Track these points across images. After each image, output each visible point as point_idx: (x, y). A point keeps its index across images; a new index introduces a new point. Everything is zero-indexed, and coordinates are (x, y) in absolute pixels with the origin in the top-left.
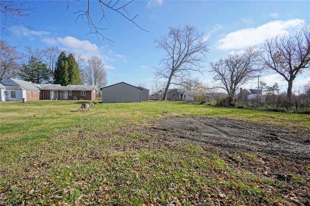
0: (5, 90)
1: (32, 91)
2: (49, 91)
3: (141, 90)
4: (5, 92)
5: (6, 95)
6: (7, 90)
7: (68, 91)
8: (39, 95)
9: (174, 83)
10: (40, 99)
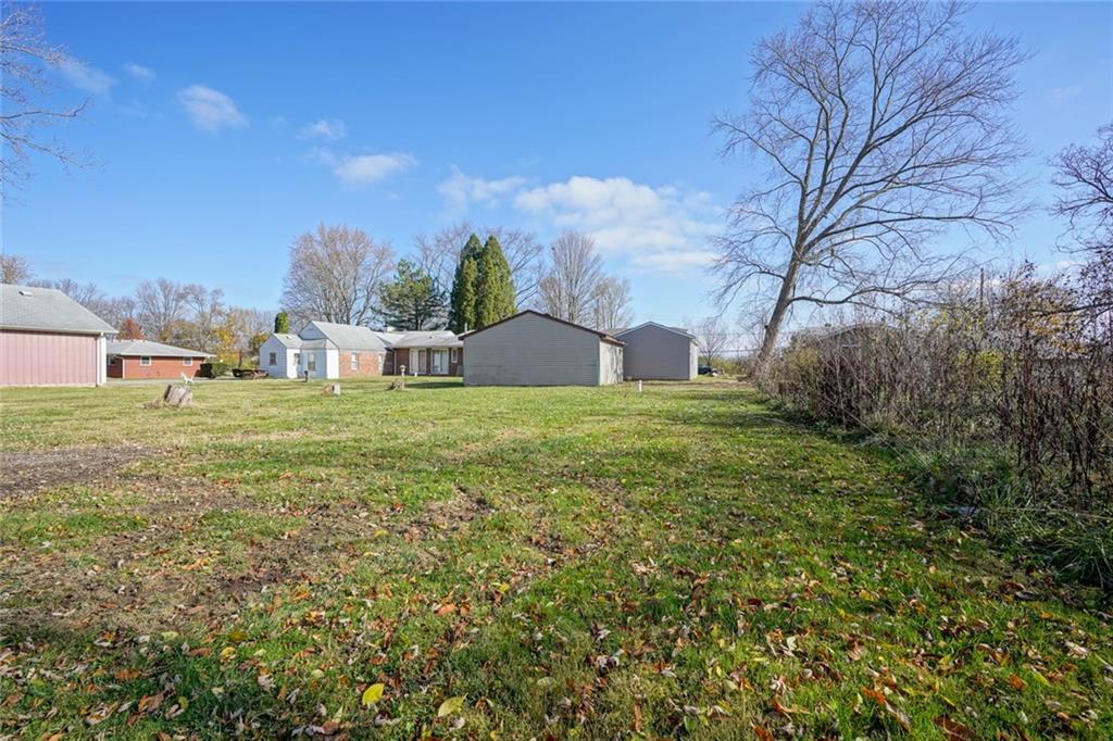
0: (298, 351)
1: (358, 352)
2: (408, 349)
3: (597, 337)
4: (297, 356)
5: (299, 362)
6: (303, 351)
7: (450, 349)
8: (381, 360)
9: (809, 299)
10: (386, 373)
